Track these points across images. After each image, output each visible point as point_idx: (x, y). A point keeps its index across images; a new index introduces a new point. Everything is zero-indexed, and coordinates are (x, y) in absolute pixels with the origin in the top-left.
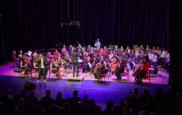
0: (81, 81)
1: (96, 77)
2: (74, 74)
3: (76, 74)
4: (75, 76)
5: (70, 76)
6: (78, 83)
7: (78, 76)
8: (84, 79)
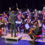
0: (17, 40)
1: (32, 38)
2: (12, 35)
3: (14, 34)
4: (14, 36)
5: (9, 36)
6: (14, 43)
7: (15, 36)
8: (22, 39)
